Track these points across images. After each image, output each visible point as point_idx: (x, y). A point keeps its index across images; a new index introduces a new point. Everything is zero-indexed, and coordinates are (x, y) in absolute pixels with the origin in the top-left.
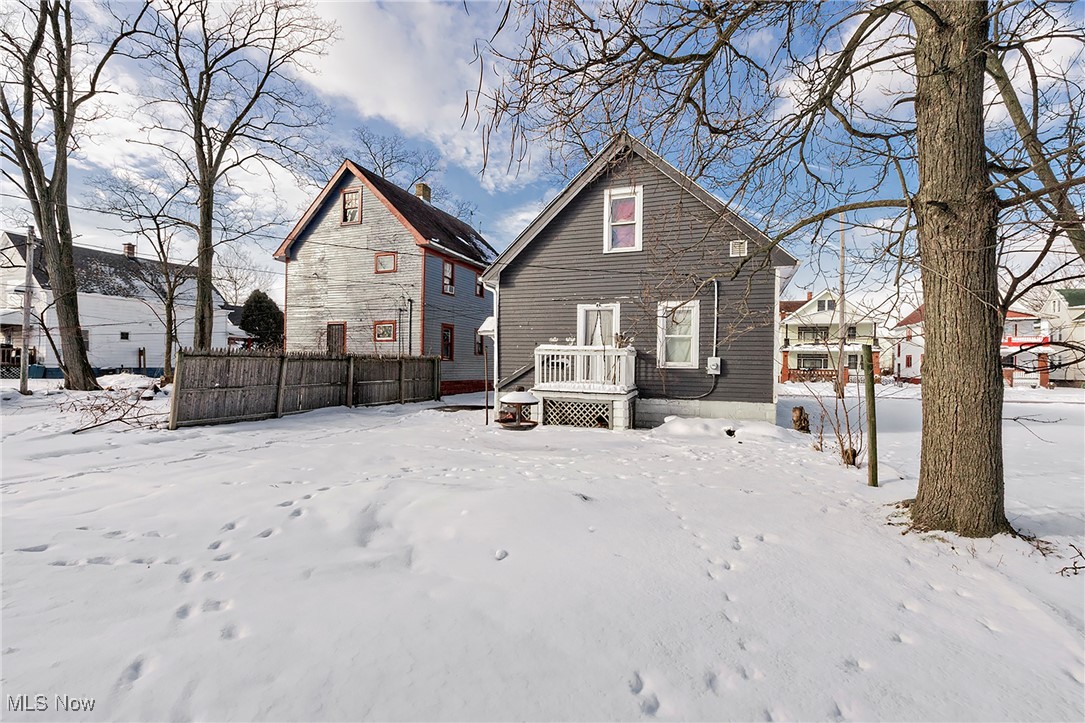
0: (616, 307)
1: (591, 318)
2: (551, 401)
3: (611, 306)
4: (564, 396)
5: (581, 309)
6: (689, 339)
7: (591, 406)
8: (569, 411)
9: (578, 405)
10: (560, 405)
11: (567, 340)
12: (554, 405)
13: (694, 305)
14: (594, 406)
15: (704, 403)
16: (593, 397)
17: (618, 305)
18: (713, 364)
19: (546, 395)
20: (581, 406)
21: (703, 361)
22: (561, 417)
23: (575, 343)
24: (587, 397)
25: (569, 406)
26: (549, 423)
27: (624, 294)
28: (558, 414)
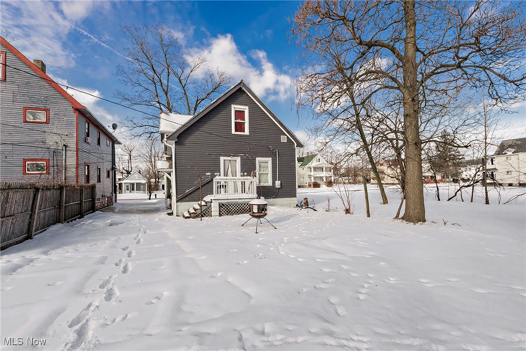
0: (238, 159)
1: (226, 163)
2: (223, 205)
3: (236, 158)
4: (229, 201)
5: (222, 159)
6: (267, 174)
7: (242, 205)
8: (232, 208)
9: (236, 204)
10: (227, 206)
11: (215, 174)
12: (224, 206)
13: (270, 160)
14: (243, 205)
15: (274, 199)
16: (243, 201)
17: (239, 158)
18: (278, 184)
19: (220, 201)
20: (237, 205)
21: (274, 183)
22: (227, 212)
23: (220, 175)
24: (240, 201)
25: (232, 205)
26: (221, 215)
27: (242, 154)
28: (226, 210)
